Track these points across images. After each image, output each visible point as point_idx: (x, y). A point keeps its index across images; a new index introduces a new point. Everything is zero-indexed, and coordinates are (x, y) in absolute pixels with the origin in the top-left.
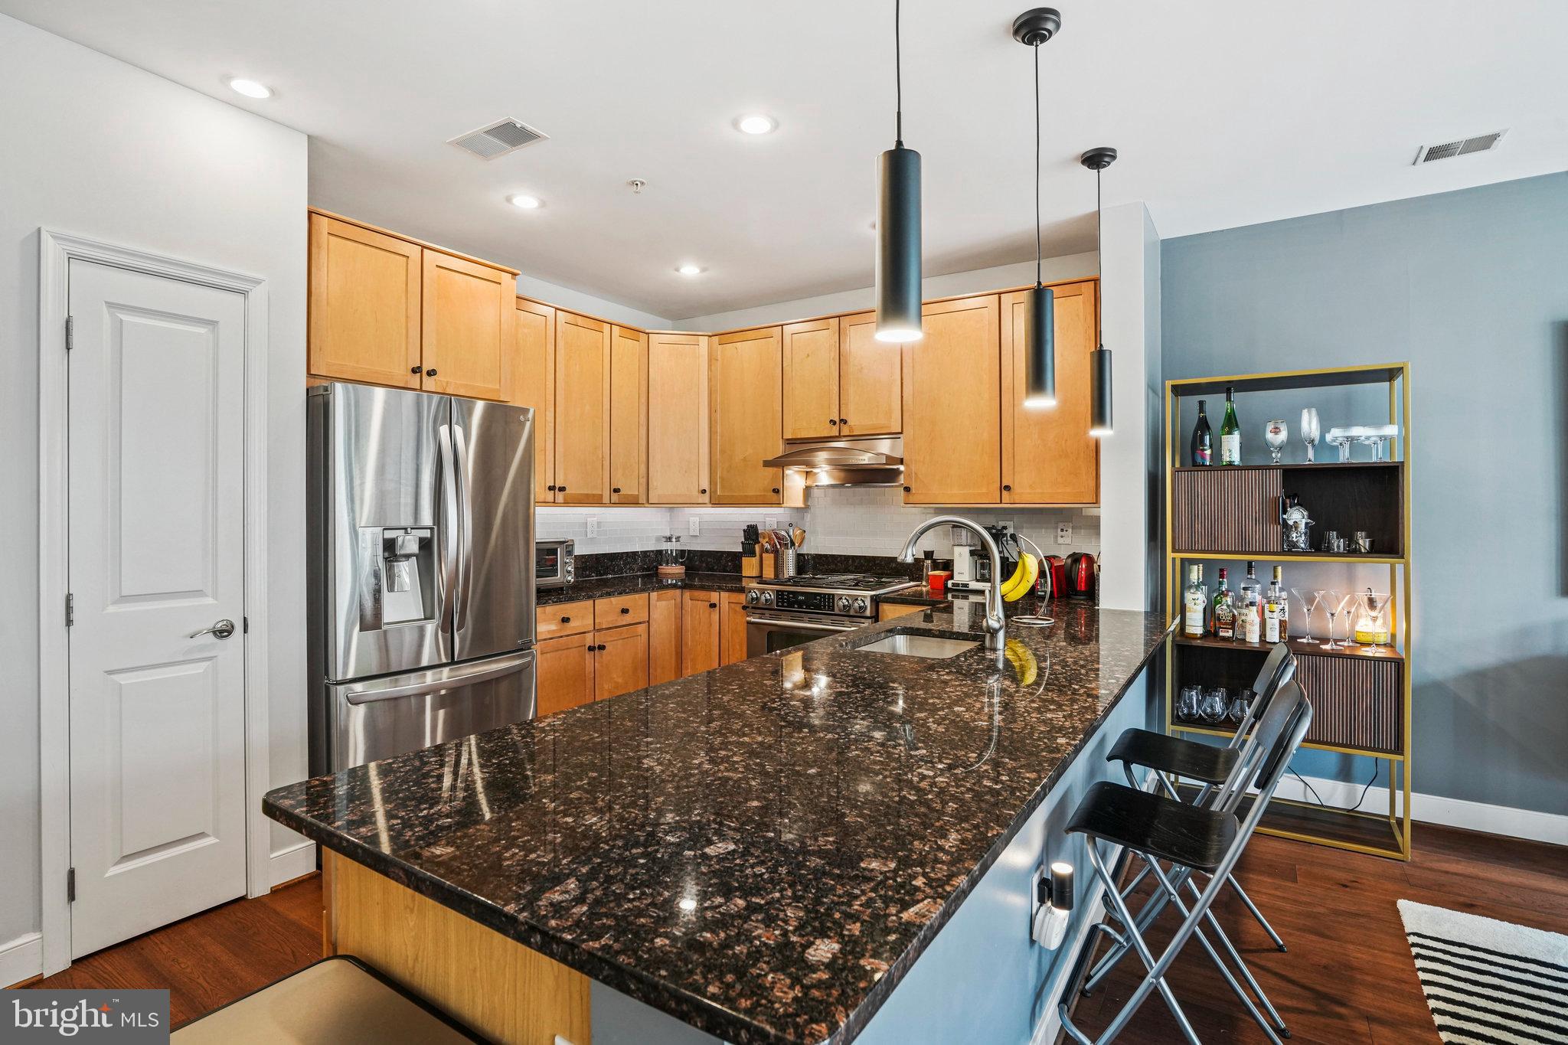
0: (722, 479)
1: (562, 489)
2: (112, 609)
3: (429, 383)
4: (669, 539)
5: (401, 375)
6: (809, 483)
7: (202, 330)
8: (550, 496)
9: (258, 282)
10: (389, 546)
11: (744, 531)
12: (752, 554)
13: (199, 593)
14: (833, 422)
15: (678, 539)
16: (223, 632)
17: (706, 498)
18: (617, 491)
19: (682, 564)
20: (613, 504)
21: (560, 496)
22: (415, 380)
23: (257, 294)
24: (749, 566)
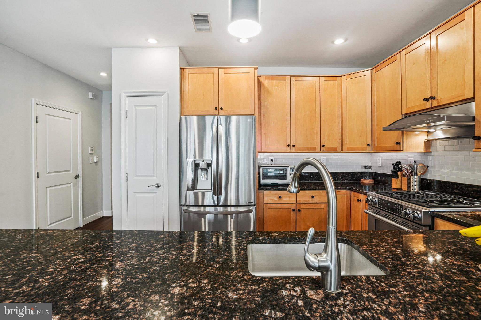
0: (377, 138)
1: (294, 146)
2: (135, 178)
3: (221, 112)
4: (365, 167)
5: (212, 110)
6: (430, 138)
7: (153, 108)
8: (289, 149)
9: (165, 92)
10: (197, 166)
11: (393, 164)
12: (397, 176)
13: (152, 176)
14: (426, 100)
15: (370, 167)
16: (158, 186)
17: (370, 148)
18: (323, 146)
19: (372, 179)
20: (321, 151)
21: (293, 149)
22: (217, 112)
23: (165, 95)
24: (395, 183)
